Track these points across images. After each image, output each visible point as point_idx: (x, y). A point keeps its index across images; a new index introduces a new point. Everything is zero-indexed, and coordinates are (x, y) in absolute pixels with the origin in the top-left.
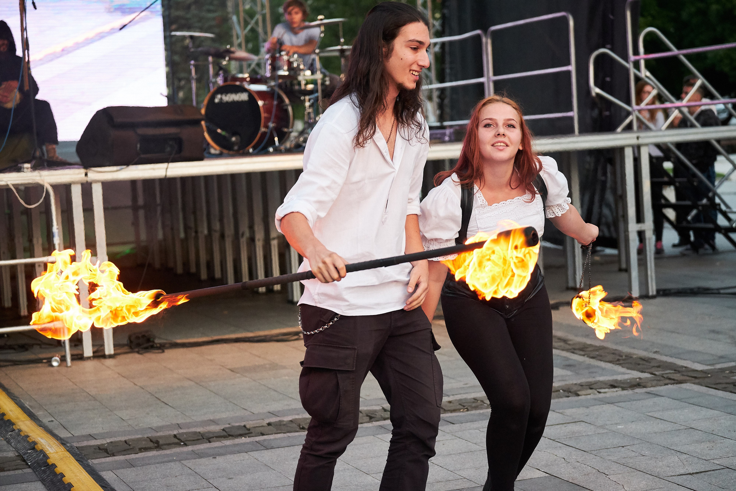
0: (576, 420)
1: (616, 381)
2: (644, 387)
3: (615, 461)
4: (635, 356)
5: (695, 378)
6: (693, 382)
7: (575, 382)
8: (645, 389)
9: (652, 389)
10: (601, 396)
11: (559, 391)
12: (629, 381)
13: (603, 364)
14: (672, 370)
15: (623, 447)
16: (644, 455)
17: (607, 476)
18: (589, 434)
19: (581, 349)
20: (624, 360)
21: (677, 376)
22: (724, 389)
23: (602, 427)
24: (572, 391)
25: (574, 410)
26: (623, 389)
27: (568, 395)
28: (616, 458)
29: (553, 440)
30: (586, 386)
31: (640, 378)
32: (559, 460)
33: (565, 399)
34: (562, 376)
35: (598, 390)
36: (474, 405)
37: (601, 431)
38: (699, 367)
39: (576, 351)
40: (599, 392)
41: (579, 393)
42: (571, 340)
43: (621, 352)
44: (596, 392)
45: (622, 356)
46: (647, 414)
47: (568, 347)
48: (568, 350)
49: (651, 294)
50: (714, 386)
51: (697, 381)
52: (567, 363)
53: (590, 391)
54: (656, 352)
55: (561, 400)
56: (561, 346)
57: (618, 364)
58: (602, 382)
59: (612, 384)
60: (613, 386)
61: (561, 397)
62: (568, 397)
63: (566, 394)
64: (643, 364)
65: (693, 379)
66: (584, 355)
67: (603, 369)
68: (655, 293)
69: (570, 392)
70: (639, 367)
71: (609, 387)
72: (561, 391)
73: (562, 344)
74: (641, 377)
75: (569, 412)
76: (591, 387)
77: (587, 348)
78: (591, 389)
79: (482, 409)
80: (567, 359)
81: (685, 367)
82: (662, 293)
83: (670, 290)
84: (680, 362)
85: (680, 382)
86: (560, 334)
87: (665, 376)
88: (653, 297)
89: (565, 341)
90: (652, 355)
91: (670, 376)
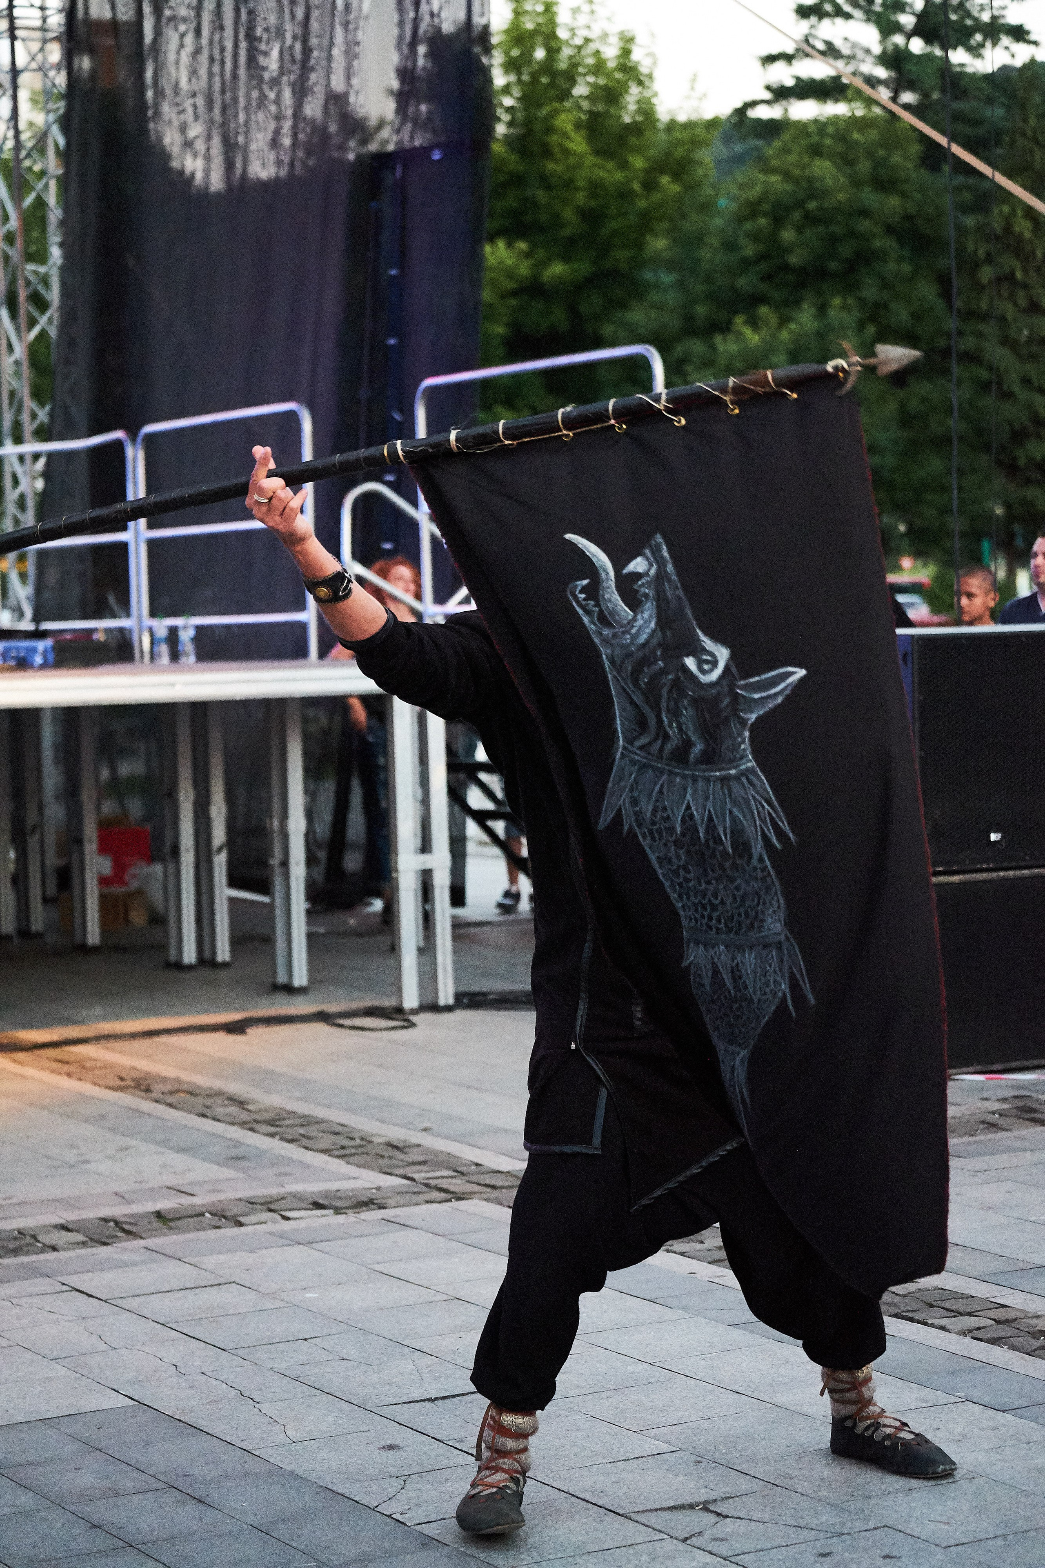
0: (222, 1280)
1: (327, 1194)
2: (381, 1207)
3: (282, 1371)
4: (379, 1140)
5: (492, 1188)
6: (485, 1196)
7: (240, 1195)
8: (382, 1211)
9: (398, 1211)
10: (287, 1225)
11: (203, 1214)
12: (351, 1194)
13: (308, 1157)
14: (448, 1168)
15: (306, 1340)
16: (345, 1357)
17: (257, 1406)
18: (241, 1310)
19: (269, 1123)
20: (354, 1147)
21: (457, 1185)
23: (272, 1295)
24: (228, 1214)
25: (222, 1258)
26: (338, 1211)
27: (218, 1223)
28: (285, 1365)
29: (163, 1325)
30: (262, 1204)
31: (378, 1189)
32: (164, 1369)
33: (213, 1234)
34: (217, 1181)
35: (284, 1213)
36: (15, 1244)
37: (269, 1304)
38: (506, 1164)
39: (257, 1126)
40: (286, 1218)
41: (242, 1219)
42: (254, 1102)
43: (353, 1130)
44: (279, 1217)
45: (353, 1139)
46: (373, 1267)
47: (245, 1116)
48: (242, 1124)
49: (442, 1002)
52: (235, 1152)
53: (269, 1215)
54: (426, 1130)
55: (202, 1234)
56: (230, 1115)
57: (339, 1157)
58: (295, 1195)
59: (316, 1199)
60: (317, 1206)
61: (204, 1229)
62: (218, 1227)
63: (216, 1221)
64: (391, 1157)
65: (488, 1190)
66: (272, 1135)
67: (307, 1166)
68: (451, 1001)
69: (225, 1217)
70: (381, 1162)
71: (311, 1207)
72: (207, 1215)
73: (234, 1110)
74: (382, 1184)
75: (211, 1261)
76: (272, 1206)
77: (284, 1119)
78: (271, 1210)
80: (238, 1144)
81: (477, 1165)
82: (465, 1001)
83: (484, 994)
84: (469, 1154)
85: (460, 1198)
86: (235, 1088)
87: (433, 1182)
88: (448, 1009)
89: (241, 1103)
90: (415, 1137)
91: (443, 1183)
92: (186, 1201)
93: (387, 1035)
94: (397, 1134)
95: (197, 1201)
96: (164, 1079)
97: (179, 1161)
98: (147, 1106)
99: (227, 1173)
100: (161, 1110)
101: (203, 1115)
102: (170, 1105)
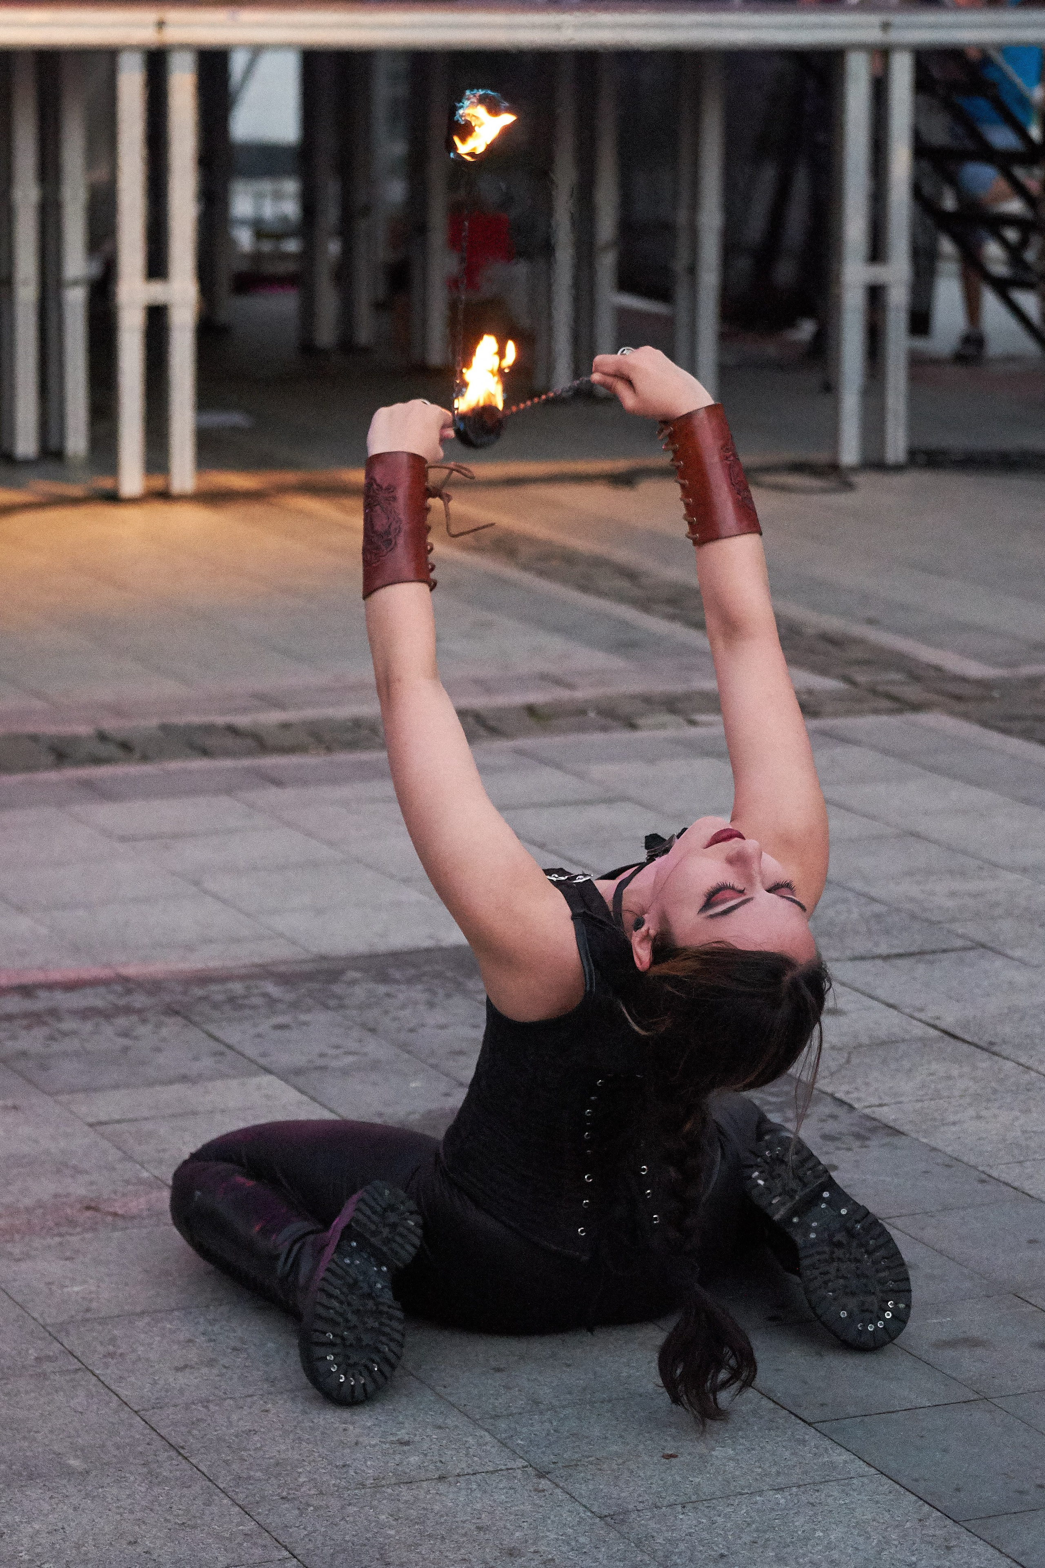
0: (613, 795)
2: (816, 716)
4: (810, 631)
5: (959, 698)
6: (951, 708)
7: (632, 690)
8: (816, 721)
10: (693, 731)
11: (586, 712)
14: (901, 671)
21: (912, 692)
22: (1027, 735)
24: (621, 713)
25: (613, 768)
27: (607, 724)
30: (663, 702)
31: (810, 692)
33: (598, 737)
34: (603, 671)
35: (689, 716)
36: (349, 737)
38: (975, 669)
39: (654, 606)
40: (693, 723)
41: (639, 720)
42: (647, 574)
44: (683, 721)
47: (637, 592)
48: (634, 602)
49: (890, 458)
50: (1001, 724)
51: (961, 707)
52: (626, 636)
53: (671, 718)
54: (871, 621)
55: (584, 737)
56: (617, 590)
61: (588, 731)
62: (607, 729)
63: (603, 721)
64: (828, 653)
65: (953, 700)
66: (672, 618)
68: (901, 457)
69: (615, 717)
72: (592, 715)
74: (815, 687)
75: (599, 770)
78: (673, 711)
79: (367, 748)
80: (628, 626)
81: (939, 668)
82: (921, 458)
83: (943, 452)
84: (928, 654)
85: (917, 707)
86: (623, 555)
87: (880, 688)
88: (898, 468)
89: (631, 575)
90: (859, 630)
91: (895, 690)
92: (564, 694)
93: (815, 498)
94: (833, 623)
95: (579, 695)
96: (531, 541)
97: (556, 644)
98: (511, 572)
99: (617, 662)
100: (527, 578)
101: (584, 588)
102: (541, 573)
